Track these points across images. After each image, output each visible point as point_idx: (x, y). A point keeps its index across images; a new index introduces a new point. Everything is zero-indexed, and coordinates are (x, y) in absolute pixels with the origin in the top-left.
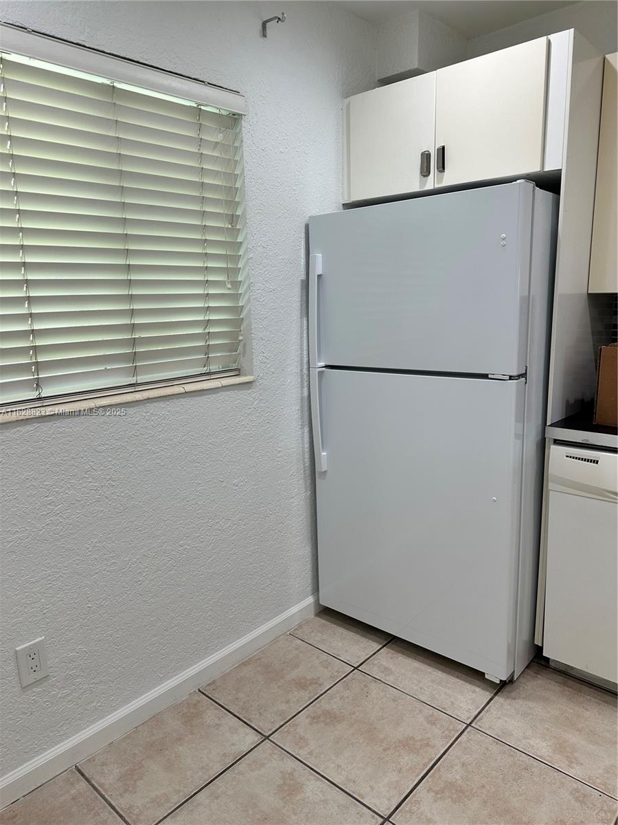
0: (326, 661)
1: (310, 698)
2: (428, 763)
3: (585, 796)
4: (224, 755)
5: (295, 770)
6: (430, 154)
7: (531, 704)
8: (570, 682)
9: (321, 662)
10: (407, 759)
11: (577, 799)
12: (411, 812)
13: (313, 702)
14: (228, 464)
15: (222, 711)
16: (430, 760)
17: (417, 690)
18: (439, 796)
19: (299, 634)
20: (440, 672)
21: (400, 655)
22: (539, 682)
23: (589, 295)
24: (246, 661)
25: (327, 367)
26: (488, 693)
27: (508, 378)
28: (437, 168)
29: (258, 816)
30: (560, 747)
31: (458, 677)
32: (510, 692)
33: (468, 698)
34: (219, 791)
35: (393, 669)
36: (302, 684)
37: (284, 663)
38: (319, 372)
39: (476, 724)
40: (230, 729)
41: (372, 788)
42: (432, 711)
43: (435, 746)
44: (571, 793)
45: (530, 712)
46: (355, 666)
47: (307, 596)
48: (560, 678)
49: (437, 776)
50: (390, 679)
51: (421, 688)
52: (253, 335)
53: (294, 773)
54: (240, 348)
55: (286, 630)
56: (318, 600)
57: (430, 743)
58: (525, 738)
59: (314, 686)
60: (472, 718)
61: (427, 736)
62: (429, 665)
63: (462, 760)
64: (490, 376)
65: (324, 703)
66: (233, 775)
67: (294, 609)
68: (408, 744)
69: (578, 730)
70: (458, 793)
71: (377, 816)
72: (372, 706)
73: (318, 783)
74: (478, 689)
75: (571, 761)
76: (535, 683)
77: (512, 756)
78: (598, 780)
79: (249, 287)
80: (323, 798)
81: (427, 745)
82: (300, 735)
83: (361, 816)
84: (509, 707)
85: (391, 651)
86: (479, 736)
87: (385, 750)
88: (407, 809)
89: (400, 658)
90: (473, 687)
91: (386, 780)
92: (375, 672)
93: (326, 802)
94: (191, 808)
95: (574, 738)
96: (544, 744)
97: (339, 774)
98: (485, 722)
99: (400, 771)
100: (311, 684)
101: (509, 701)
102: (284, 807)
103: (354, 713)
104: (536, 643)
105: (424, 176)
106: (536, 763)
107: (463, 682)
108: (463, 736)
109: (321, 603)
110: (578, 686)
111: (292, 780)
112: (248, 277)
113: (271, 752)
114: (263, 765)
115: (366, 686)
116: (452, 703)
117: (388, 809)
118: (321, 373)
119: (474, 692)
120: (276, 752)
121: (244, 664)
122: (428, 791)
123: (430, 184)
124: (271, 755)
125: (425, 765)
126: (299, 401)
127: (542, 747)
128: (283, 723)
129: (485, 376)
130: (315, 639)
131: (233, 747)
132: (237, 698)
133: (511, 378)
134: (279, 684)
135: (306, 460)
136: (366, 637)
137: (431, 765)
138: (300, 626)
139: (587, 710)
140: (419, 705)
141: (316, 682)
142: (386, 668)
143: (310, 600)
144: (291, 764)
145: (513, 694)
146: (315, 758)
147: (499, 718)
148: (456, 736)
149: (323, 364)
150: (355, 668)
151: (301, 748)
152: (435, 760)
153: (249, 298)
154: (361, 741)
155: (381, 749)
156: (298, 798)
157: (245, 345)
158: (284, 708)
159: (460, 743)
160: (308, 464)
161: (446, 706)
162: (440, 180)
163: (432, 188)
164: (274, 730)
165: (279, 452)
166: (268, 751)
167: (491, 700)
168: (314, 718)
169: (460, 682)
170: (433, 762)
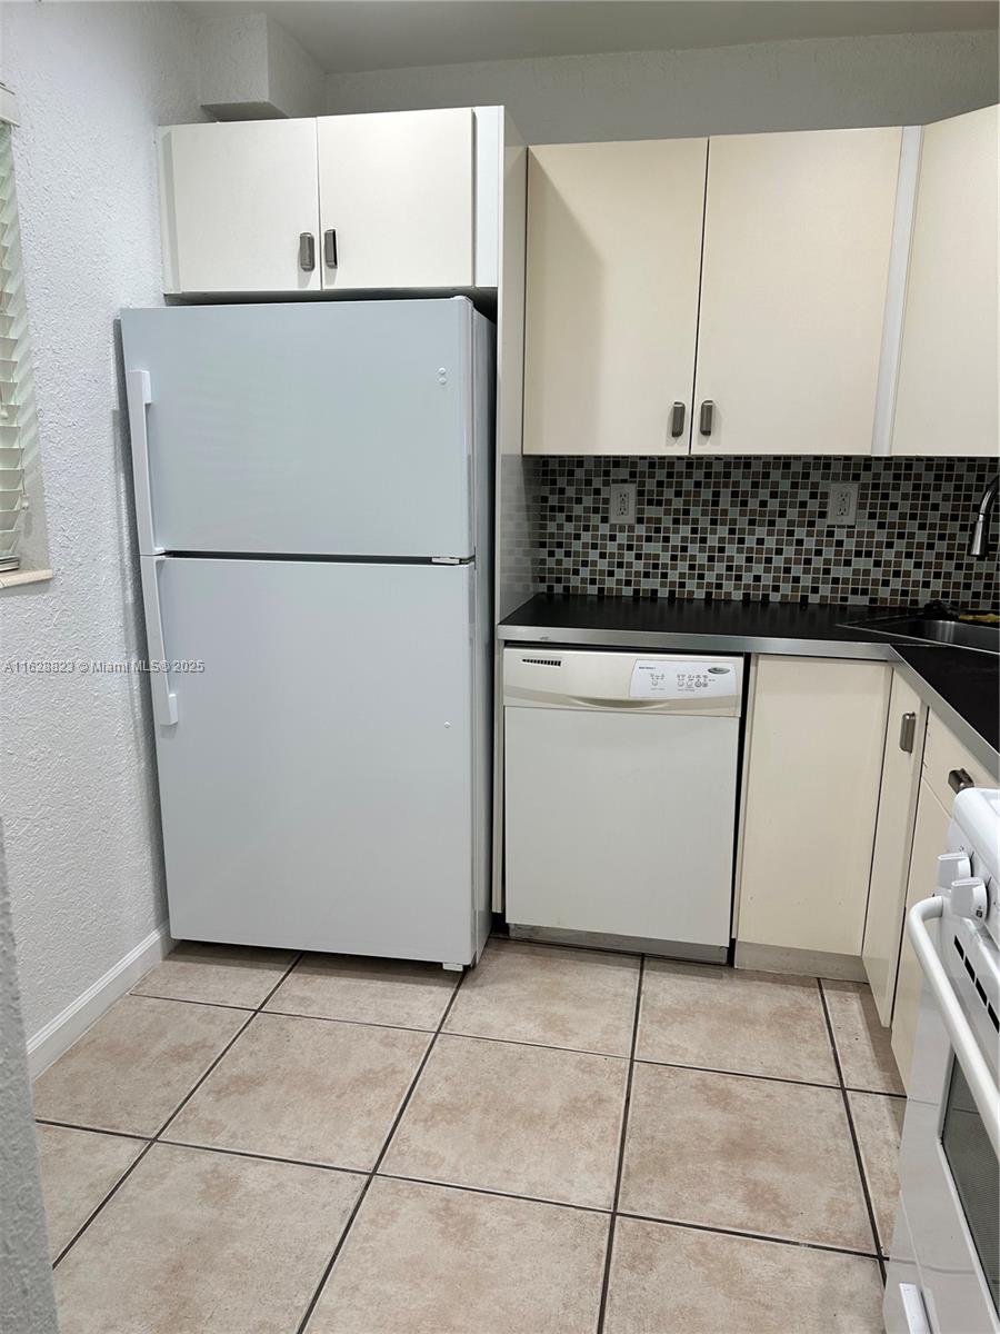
0: (208, 1014)
1: (202, 1069)
2: (403, 1092)
3: (591, 1065)
4: (91, 1185)
5: (218, 1165)
6: (313, 240)
7: (503, 986)
8: (538, 949)
9: (200, 1019)
10: (373, 1098)
11: (583, 1071)
12: (401, 1153)
13: (208, 1073)
14: (20, 723)
15: (57, 1131)
16: (404, 1088)
17: (356, 1013)
18: (429, 1123)
19: (146, 990)
20: (380, 982)
21: (316, 976)
22: (505, 958)
23: (524, 456)
24: (71, 1050)
25: (168, 553)
26: (448, 989)
27: (458, 562)
28: (327, 261)
29: (186, 1240)
30: (550, 1023)
31: (404, 982)
32: (474, 980)
33: (425, 1001)
34: (105, 1234)
35: (313, 995)
36: (181, 1055)
37: (139, 1035)
38: (158, 562)
39: (446, 1028)
40: (84, 1148)
41: (340, 1146)
42: (384, 1032)
43: (404, 1071)
44: (576, 1067)
45: (503, 995)
46: (256, 1008)
47: (149, 932)
48: (526, 948)
49: (419, 1102)
50: (314, 1010)
51: (361, 1009)
52: (46, 500)
53: (220, 1168)
54: (20, 522)
55: (122, 991)
56: (168, 933)
57: (397, 1069)
58: (509, 1025)
59: (203, 1051)
60: (439, 1023)
61: (390, 1061)
62: (362, 978)
63: (444, 1074)
64: (434, 560)
65: (227, 1069)
66: (120, 1206)
67: (134, 955)
68: (368, 1080)
69: (563, 999)
70: (450, 1112)
71: (358, 1175)
72: (300, 1051)
73: (260, 1168)
74: (434, 989)
75: (565, 1034)
76: (500, 961)
77: (500, 1050)
78: (599, 1045)
79: (36, 416)
80: (276, 1183)
81: (394, 1072)
82: (207, 1120)
83: (337, 1183)
84: (478, 998)
85: (301, 975)
86: (454, 1042)
87: (339, 1097)
88: (395, 1152)
89: (318, 980)
90: (428, 988)
91: (355, 1130)
92: (289, 1008)
93: (280, 1185)
94: (67, 1272)
95: (560, 1009)
96: (532, 1025)
97: (286, 1147)
98: (457, 1022)
99: (369, 1113)
100: (195, 1050)
101: (477, 990)
102: (222, 1214)
103: (278, 1067)
104: (494, 910)
105: (305, 270)
106: (529, 1049)
107: (414, 986)
108: (435, 1047)
109: (173, 937)
110: (548, 951)
111: (218, 1177)
112: (32, 398)
113: (169, 1156)
114: (163, 1177)
115: (282, 1029)
116: (408, 1014)
117: (370, 1162)
118: (159, 563)
119: (431, 992)
120: (177, 1152)
121: (69, 1055)
122: (415, 1123)
123: (314, 284)
124: (171, 1159)
125: (399, 1095)
126: (121, 611)
127: (531, 1030)
128: (172, 1113)
129: (428, 561)
130: (179, 989)
131: (101, 1171)
132: (76, 1105)
133: (462, 561)
134: (143, 1065)
135: (136, 710)
136: (259, 968)
137: (406, 1093)
138: (145, 980)
139: (565, 974)
140: (364, 1029)
141: (200, 1046)
142: (303, 999)
143: (155, 936)
144: (208, 1160)
145: (479, 981)
146: (243, 1139)
147: (471, 1013)
148: (426, 1050)
149: (161, 549)
150: (256, 1012)
151: (215, 1134)
152: (410, 1086)
153: (36, 435)
154: (302, 1097)
155: (333, 1098)
156: (237, 1196)
157: (29, 517)
158: (166, 1093)
159: (434, 1056)
160: (139, 716)
161: (402, 1020)
162: (331, 280)
163: (319, 289)
164: (161, 1126)
165: (96, 698)
166: (164, 1156)
167: (454, 995)
168: (219, 1092)
169: (411, 986)
170: (408, 1089)
